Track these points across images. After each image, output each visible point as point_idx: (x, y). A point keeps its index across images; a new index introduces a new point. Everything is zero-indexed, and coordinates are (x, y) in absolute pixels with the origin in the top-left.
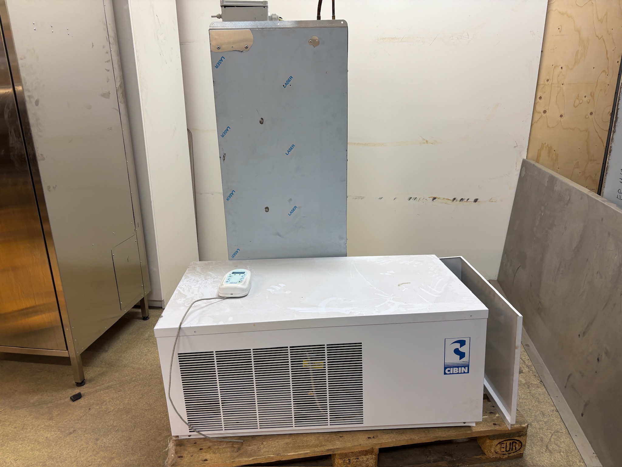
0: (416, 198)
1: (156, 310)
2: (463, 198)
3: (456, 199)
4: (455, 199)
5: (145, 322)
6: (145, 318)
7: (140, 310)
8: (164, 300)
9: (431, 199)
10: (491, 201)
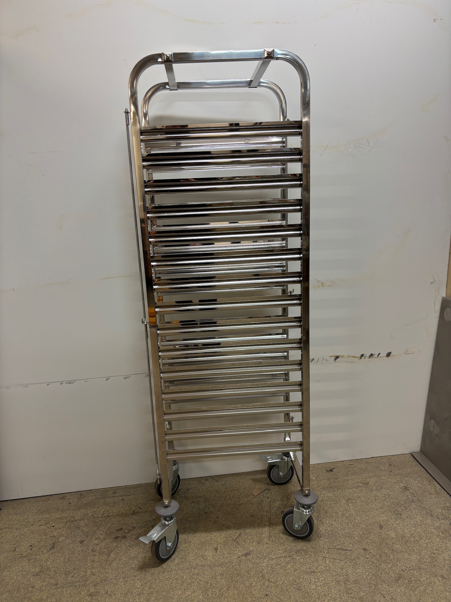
0: (313, 359)
2: (373, 353)
4: (362, 355)
9: (333, 358)
10: (407, 352)
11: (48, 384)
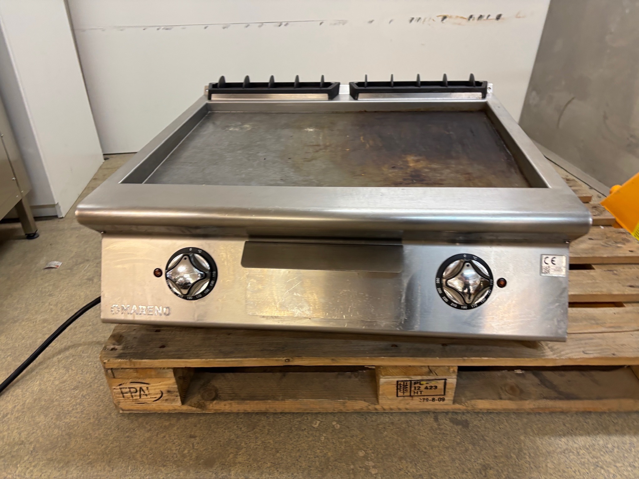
0: (420, 18)
1: (47, 221)
2: (482, 14)
3: (473, 16)
4: (471, 17)
5: (32, 242)
6: (31, 236)
7: (18, 225)
8: (58, 203)
9: (441, 18)
10: (519, 16)
11: (144, 28)
